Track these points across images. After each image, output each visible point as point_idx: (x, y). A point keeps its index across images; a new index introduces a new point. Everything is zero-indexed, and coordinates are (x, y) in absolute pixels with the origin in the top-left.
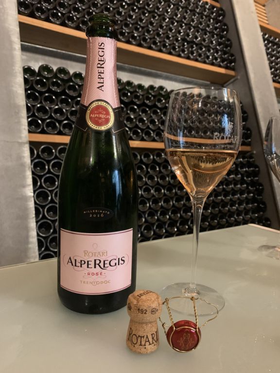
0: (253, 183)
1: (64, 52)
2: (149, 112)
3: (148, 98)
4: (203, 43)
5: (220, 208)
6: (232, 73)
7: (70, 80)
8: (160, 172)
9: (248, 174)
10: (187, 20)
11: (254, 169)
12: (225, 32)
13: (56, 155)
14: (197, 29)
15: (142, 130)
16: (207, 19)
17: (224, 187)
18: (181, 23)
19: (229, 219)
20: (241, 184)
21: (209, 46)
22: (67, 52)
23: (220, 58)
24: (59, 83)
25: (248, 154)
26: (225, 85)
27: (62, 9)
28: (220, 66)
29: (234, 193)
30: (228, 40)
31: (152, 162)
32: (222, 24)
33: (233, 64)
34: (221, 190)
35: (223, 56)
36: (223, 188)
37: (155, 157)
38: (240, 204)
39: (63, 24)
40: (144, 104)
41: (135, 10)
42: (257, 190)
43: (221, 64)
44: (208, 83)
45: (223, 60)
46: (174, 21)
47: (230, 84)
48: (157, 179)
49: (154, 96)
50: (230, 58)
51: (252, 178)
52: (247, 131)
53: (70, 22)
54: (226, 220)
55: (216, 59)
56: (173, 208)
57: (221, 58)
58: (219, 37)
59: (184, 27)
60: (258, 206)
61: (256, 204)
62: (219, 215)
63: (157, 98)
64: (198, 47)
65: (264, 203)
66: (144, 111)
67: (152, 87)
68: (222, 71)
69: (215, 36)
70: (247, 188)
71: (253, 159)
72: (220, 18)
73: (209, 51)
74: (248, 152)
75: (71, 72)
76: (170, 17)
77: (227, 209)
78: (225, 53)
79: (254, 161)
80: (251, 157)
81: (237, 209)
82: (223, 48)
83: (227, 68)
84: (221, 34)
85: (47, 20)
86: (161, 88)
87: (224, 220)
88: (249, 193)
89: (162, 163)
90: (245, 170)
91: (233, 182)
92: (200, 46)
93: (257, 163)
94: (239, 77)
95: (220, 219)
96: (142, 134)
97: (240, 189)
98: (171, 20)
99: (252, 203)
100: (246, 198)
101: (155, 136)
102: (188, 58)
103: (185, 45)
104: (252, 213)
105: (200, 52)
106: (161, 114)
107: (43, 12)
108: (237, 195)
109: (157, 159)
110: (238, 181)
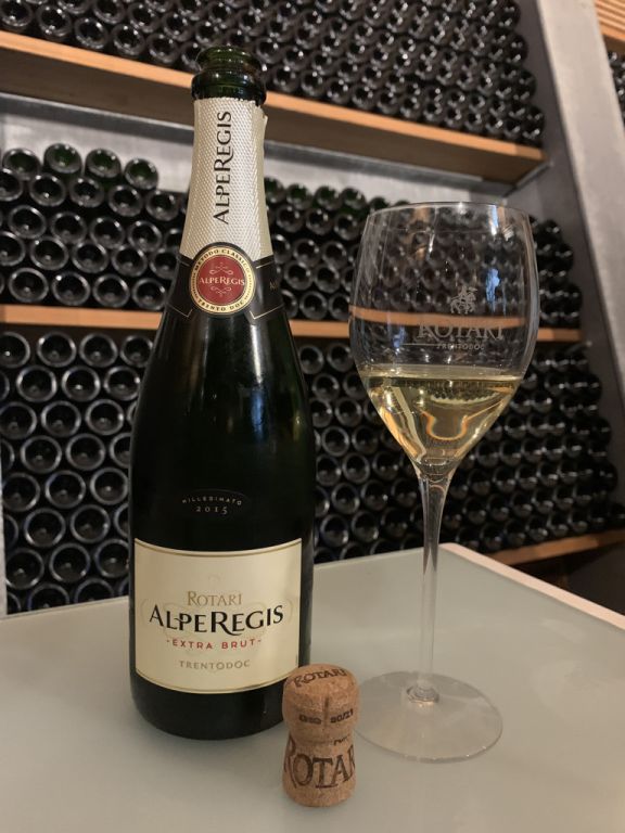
0: (583, 420)
1: (119, 115)
2: (317, 250)
3: (316, 219)
4: (459, 83)
5: (494, 480)
6: (533, 153)
7: (120, 179)
8: (342, 393)
9: (570, 398)
10: (420, 29)
11: (585, 384)
12: (518, 57)
13: (78, 356)
14: (445, 51)
15: (298, 294)
16: (473, 27)
17: (507, 428)
18: (404, 38)
19: (516, 508)
20: (553, 422)
21: (475, 91)
22: (125, 117)
23: (503, 119)
24: (93, 186)
25: (574, 349)
26: (520, 184)
27: (108, 15)
28: (502, 138)
29: (533, 443)
30: (526, 75)
31: (323, 370)
32: (511, 36)
33: (537, 132)
34: (498, 438)
35: (512, 114)
36: (504, 432)
37: (330, 359)
38: (547, 471)
39: (109, 50)
40: (305, 233)
41: (316, 18)
42: (592, 436)
43: (507, 133)
44: (478, 179)
45: (510, 124)
46: (388, 35)
47: (532, 180)
48: (333, 410)
49: (331, 214)
50: (530, 117)
51: (580, 407)
52: (571, 293)
53: (127, 46)
54: (510, 509)
55: (493, 121)
56: (371, 481)
57: (506, 118)
58: (501, 68)
59: (412, 49)
60: (596, 474)
61: (589, 471)
62: (492, 497)
63: (338, 218)
64: (448, 93)
65: (611, 469)
66: (305, 249)
67: (325, 192)
68: (509, 149)
69: (492, 66)
70: (567, 430)
71: (584, 362)
72: (508, 23)
73: (476, 102)
74: (571, 344)
75: (124, 161)
76: (378, 24)
77: (512, 482)
78: (516, 106)
79: (587, 366)
80: (579, 356)
81: (539, 483)
82: (512, 93)
83: (520, 141)
84: (509, 61)
85: (70, 41)
86: (350, 193)
87: (505, 510)
88: (571, 442)
89: (346, 373)
90: (561, 386)
91: (530, 417)
92: (451, 92)
93: (595, 371)
94: (552, 164)
95: (492, 507)
96: (298, 303)
97: (549, 434)
98: (380, 32)
99: (580, 469)
100: (564, 455)
101: (331, 308)
102: (421, 120)
103: (436, 95)
104: (579, 493)
105: (453, 104)
106: (348, 256)
107: (59, 22)
108: (540, 448)
109: (334, 364)
110: (543, 415)
